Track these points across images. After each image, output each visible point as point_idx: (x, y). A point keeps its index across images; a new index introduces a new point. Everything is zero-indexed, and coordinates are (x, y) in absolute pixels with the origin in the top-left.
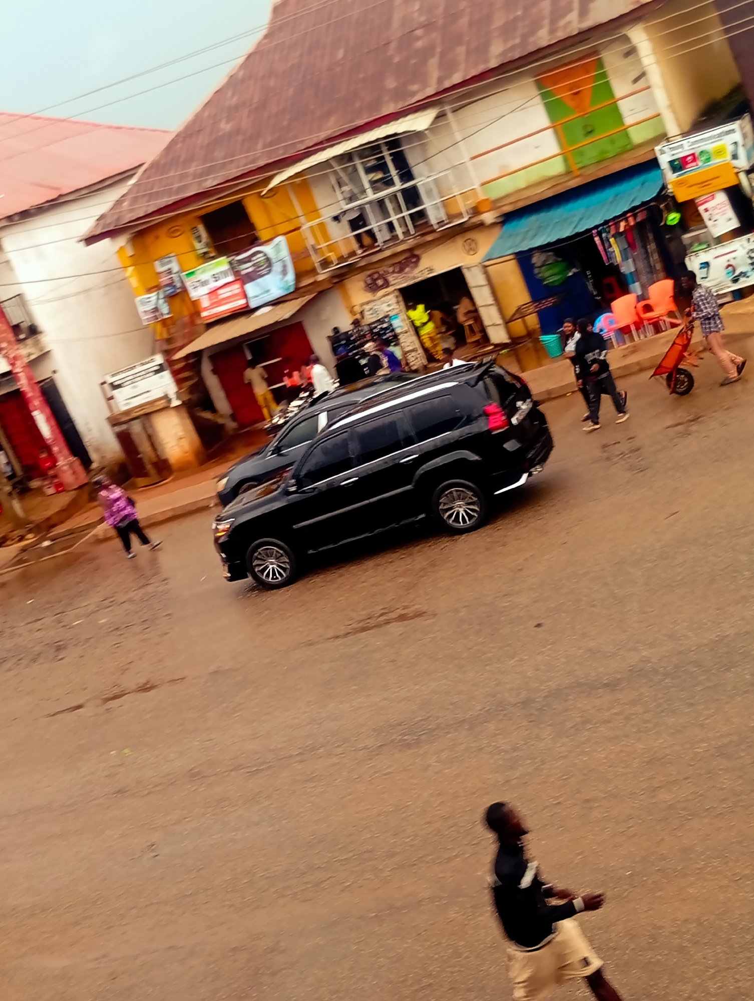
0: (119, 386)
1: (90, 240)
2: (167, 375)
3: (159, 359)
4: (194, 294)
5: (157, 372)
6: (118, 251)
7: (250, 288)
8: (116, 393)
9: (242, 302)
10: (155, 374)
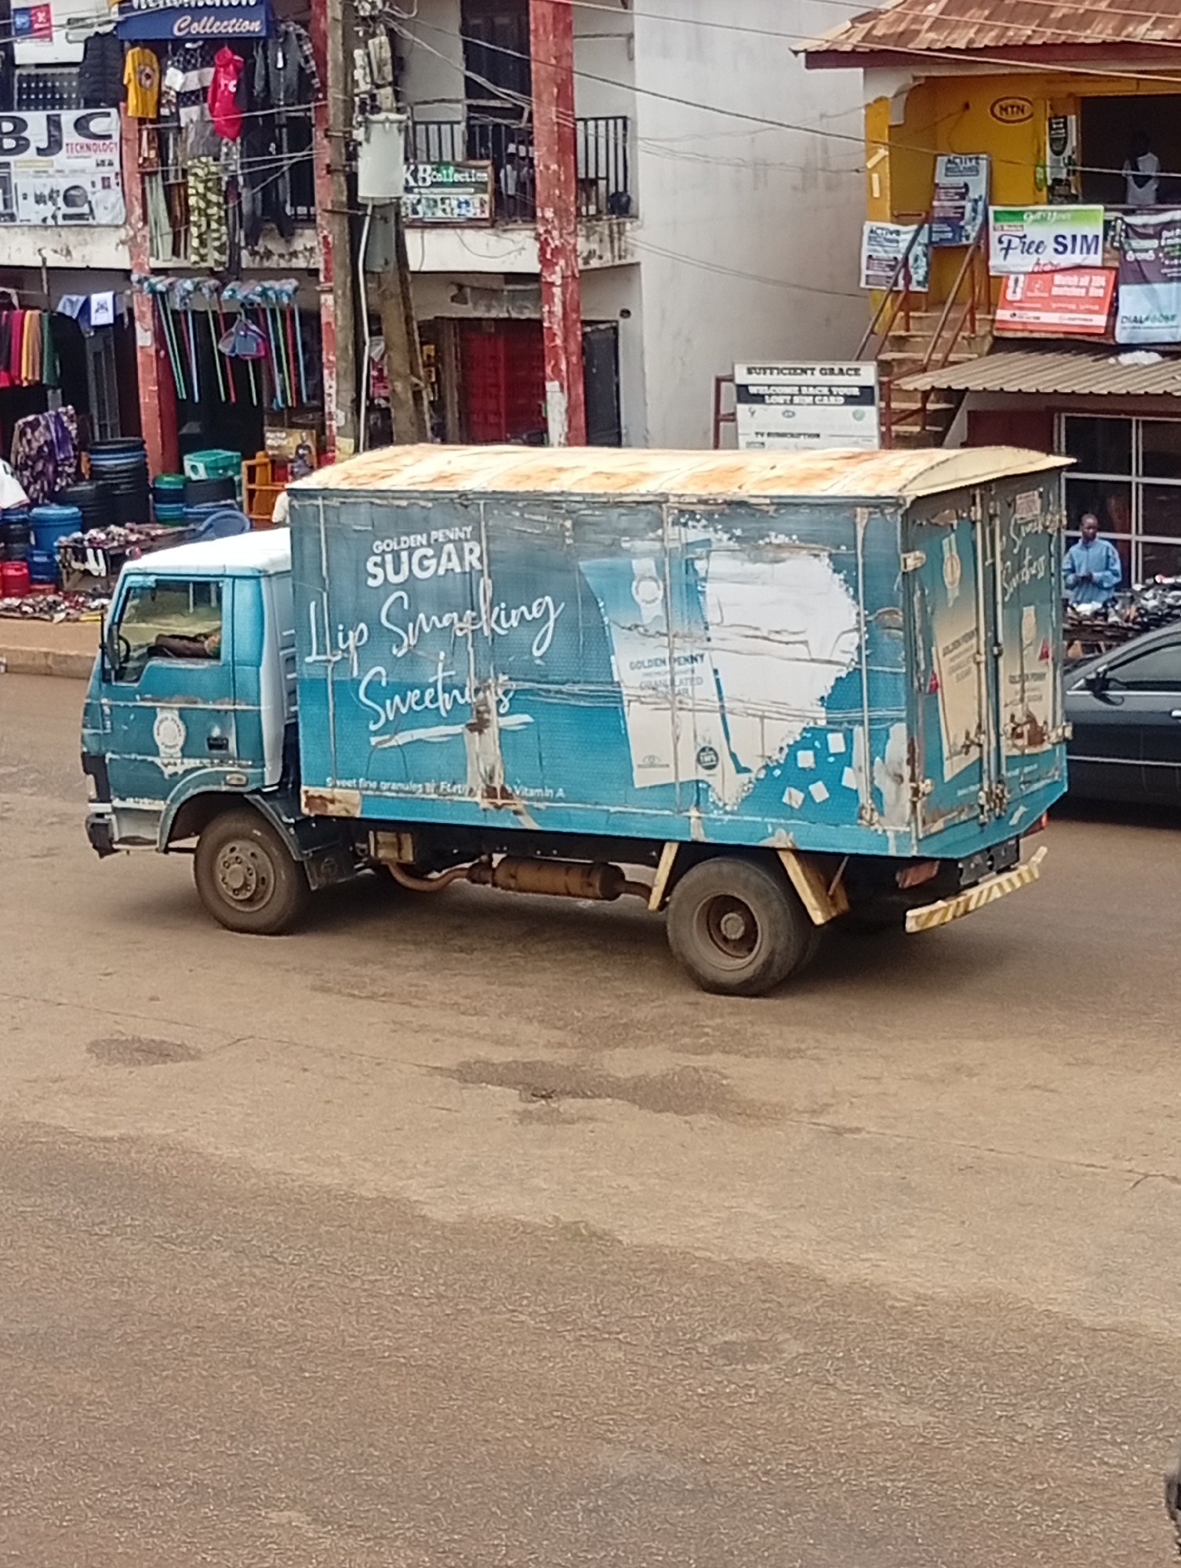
0: (759, 399)
1: (817, 59)
2: (871, 413)
3: (868, 375)
4: (997, 262)
5: (850, 400)
6: (868, 106)
7: (1131, 298)
8: (742, 409)
9: (1100, 321)
10: (846, 403)
